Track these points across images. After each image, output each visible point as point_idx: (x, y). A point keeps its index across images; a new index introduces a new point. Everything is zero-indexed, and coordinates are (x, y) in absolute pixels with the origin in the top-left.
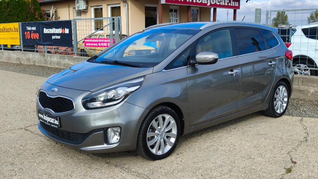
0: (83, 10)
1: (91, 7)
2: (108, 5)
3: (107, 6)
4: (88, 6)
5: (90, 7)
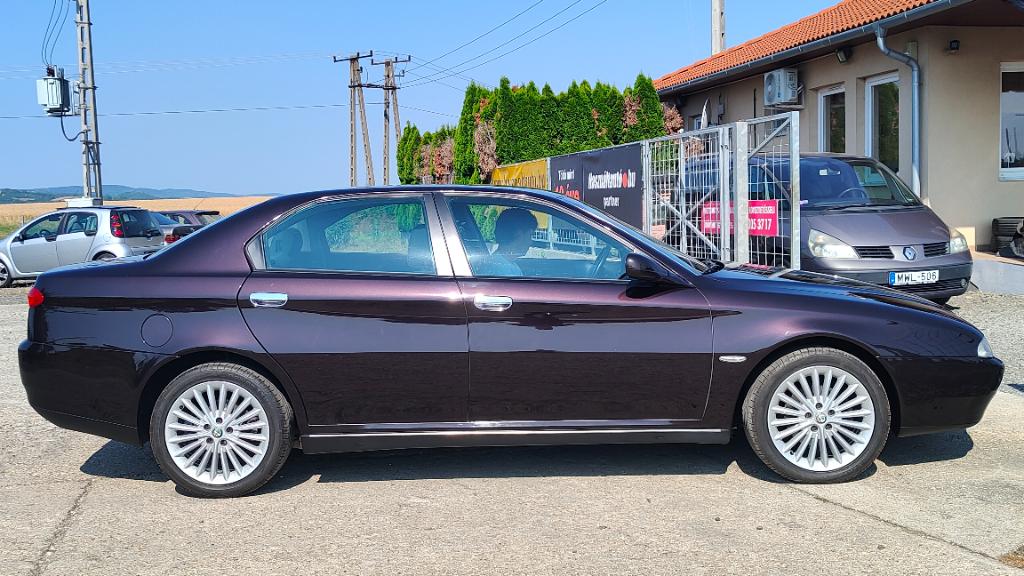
0: (785, 104)
1: (816, 90)
2: (864, 79)
3: (861, 82)
4: (804, 88)
5: (813, 93)
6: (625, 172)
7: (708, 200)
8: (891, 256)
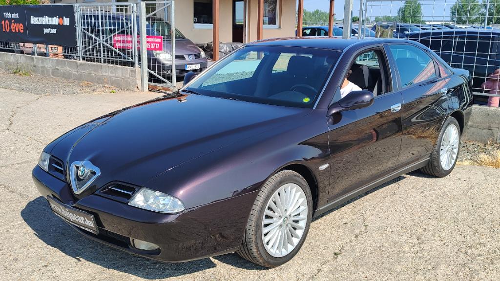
6: (61, 17)
7: (119, 33)
8: (184, 58)
